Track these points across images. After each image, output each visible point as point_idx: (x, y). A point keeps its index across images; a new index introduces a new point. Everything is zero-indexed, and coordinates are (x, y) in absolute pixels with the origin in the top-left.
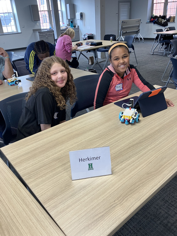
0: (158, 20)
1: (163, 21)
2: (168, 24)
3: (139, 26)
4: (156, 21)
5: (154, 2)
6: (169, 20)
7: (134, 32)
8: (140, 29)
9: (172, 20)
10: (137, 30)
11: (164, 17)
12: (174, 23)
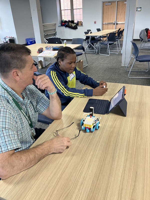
0: (68, 24)
1: (73, 25)
2: (78, 27)
3: (55, 29)
4: (67, 25)
5: (62, 9)
6: (77, 24)
7: (52, 34)
8: (56, 32)
9: (80, 24)
10: (55, 33)
11: (72, 22)
12: (82, 26)
